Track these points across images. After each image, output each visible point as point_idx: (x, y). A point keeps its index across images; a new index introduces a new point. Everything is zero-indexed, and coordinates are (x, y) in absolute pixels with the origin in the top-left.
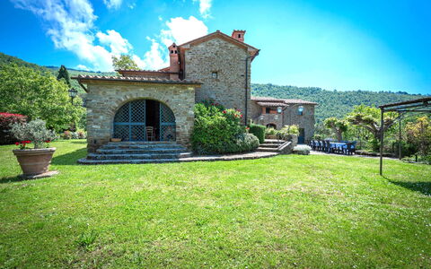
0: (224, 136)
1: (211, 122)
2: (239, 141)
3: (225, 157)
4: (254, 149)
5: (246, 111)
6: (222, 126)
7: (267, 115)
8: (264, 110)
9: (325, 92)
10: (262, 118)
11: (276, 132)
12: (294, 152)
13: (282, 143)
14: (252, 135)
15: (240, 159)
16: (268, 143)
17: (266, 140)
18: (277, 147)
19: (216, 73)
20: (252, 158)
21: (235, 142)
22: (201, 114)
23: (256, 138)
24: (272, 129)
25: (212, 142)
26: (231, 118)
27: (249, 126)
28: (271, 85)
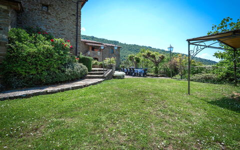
0: (51, 65)
1: (33, 50)
2: (68, 70)
3: (49, 89)
4: (83, 77)
5: (77, 45)
6: (49, 55)
7: (93, 51)
8: (91, 49)
9: (121, 44)
10: (89, 53)
11: (99, 63)
12: (115, 77)
13: (106, 71)
14: (81, 64)
15: (68, 89)
16: (94, 71)
17: (93, 69)
18: (102, 74)
19: (47, 6)
20: (81, 87)
21: (64, 71)
22: (20, 40)
23: (85, 67)
24: (96, 61)
25: (34, 72)
26: (59, 47)
27: (78, 57)
28: (93, 37)
